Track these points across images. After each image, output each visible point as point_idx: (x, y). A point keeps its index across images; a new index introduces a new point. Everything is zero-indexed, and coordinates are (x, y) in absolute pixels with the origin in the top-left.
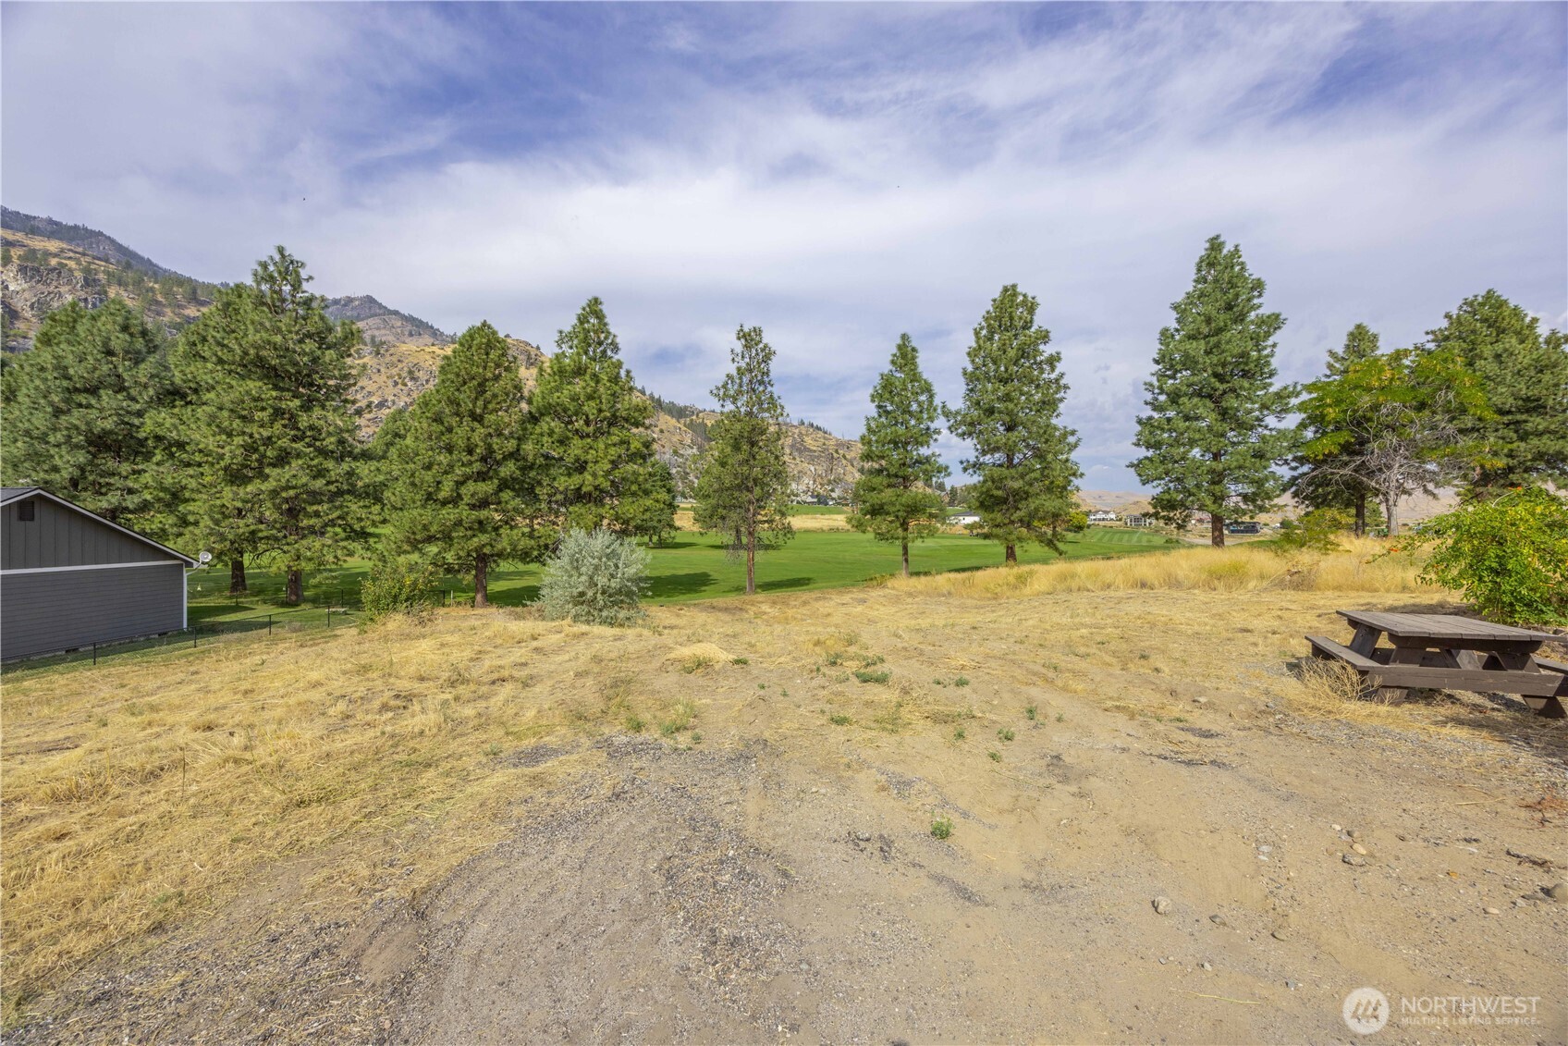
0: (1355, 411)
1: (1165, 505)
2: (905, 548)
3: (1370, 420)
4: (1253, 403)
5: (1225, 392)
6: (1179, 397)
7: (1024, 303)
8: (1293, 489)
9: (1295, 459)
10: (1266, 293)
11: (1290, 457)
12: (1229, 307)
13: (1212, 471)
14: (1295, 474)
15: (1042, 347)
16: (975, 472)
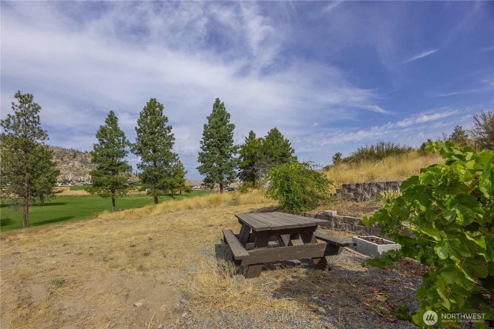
0: (251, 154)
1: (207, 181)
2: (113, 200)
3: (254, 156)
4: (229, 150)
5: (221, 146)
6: (210, 146)
7: (159, 106)
8: (239, 176)
9: (239, 167)
10: (231, 117)
11: (238, 166)
12: (222, 120)
13: (219, 170)
14: (240, 172)
15: (165, 123)
16: (142, 169)
